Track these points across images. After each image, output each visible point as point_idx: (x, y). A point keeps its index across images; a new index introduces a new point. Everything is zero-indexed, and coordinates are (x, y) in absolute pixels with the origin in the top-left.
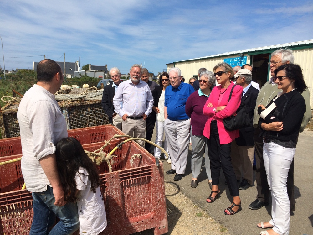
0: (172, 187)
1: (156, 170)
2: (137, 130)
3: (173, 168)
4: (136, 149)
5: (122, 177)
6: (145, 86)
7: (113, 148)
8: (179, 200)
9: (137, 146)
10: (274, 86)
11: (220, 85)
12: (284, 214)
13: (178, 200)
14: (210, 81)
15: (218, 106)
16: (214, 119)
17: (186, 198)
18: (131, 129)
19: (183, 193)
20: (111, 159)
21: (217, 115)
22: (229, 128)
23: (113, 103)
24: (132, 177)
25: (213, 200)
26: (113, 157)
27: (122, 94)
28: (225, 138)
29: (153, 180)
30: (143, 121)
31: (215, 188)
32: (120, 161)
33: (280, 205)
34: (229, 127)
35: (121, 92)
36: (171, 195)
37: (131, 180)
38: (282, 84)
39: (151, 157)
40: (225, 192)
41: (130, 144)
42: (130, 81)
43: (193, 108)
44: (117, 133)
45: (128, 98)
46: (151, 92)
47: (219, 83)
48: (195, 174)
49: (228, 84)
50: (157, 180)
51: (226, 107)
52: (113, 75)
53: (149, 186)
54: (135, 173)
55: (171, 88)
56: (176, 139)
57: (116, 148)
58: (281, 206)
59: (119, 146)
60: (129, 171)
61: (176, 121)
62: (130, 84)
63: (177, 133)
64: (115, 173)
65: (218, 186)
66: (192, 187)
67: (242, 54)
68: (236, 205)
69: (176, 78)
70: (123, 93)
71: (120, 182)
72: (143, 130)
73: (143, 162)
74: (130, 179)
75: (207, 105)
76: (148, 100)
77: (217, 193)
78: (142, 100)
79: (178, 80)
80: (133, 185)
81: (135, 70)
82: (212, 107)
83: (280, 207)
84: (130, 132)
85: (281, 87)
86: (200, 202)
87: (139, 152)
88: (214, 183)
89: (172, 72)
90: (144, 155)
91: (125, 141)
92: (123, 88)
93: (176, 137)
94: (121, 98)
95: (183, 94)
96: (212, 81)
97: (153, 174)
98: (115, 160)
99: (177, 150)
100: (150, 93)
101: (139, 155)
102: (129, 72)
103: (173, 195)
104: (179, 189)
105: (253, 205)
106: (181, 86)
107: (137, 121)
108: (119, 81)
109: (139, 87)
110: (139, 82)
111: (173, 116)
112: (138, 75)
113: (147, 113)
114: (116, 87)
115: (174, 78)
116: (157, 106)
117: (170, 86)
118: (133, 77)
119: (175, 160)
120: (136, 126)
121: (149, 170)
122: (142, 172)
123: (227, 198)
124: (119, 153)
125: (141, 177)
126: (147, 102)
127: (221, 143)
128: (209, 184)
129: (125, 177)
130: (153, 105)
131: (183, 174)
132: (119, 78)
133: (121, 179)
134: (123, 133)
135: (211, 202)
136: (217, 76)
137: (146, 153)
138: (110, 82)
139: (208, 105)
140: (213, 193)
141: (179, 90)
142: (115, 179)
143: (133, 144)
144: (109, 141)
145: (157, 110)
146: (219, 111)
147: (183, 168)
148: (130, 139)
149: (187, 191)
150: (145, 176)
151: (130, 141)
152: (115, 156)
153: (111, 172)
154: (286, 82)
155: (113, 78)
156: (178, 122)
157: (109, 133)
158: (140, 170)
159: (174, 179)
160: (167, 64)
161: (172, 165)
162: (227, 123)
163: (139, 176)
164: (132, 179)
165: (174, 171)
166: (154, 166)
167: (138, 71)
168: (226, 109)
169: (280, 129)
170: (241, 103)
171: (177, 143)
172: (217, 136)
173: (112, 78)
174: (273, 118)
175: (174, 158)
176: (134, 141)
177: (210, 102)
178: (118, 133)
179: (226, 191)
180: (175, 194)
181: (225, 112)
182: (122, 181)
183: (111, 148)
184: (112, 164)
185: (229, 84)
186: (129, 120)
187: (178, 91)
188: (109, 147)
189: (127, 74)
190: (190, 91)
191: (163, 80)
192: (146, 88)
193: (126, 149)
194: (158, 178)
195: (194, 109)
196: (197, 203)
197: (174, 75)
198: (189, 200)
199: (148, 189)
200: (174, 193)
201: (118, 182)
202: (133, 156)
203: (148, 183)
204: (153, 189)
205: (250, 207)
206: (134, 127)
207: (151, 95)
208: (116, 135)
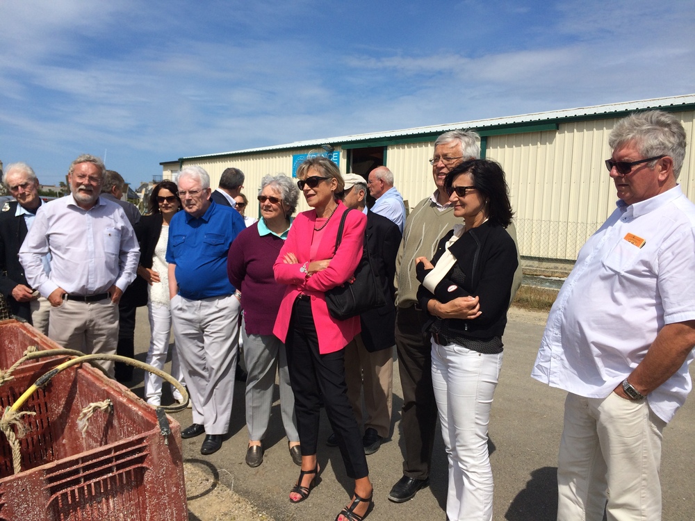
0: (197, 474)
1: (159, 446)
2: (94, 330)
3: (197, 420)
4: (96, 387)
5: (55, 484)
6: (112, 212)
7: (22, 390)
8: (218, 508)
9: (98, 378)
10: (444, 213)
11: (313, 208)
12: (481, 510)
13: (216, 507)
14: (286, 199)
15: (311, 261)
16: (303, 293)
17: (236, 497)
18: (76, 329)
19: (229, 486)
20: (17, 423)
21: (311, 283)
22: (339, 313)
23: (20, 260)
24: (87, 478)
25: (305, 494)
26: (23, 417)
27: (48, 236)
28: (330, 338)
29: (152, 476)
30: (110, 305)
31: (308, 462)
32: (45, 425)
33: (474, 488)
34: (341, 312)
35: (44, 229)
36: (197, 497)
37: (83, 487)
38: (463, 205)
39: (143, 408)
40: (329, 466)
41: (77, 373)
42: (69, 200)
43: (246, 267)
44: (33, 343)
45: (65, 247)
46: (131, 229)
47: (310, 206)
48: (255, 431)
49: (332, 206)
50: (163, 475)
51: (330, 263)
52: (13, 185)
53: (142, 494)
54: (96, 466)
55: (183, 218)
56: (203, 348)
57: (33, 388)
58: (475, 490)
59: (43, 383)
60: (76, 462)
61: (199, 302)
62: (71, 206)
63: (203, 332)
64: (30, 475)
65: (315, 456)
66: (251, 466)
67: (329, 146)
68: (362, 500)
69: (196, 192)
70: (49, 232)
71: (47, 499)
72: (112, 329)
73: (120, 423)
74: (82, 484)
75: (284, 258)
76: (125, 249)
77: (313, 475)
78: (106, 251)
79: (201, 197)
80: (92, 498)
81: (83, 170)
82: (296, 264)
83: (474, 492)
84: (72, 337)
85: (461, 211)
86: (273, 504)
87: (105, 395)
88: (304, 449)
89: (187, 177)
90: (122, 404)
91: (60, 367)
92: (49, 219)
93: (203, 341)
94: (45, 246)
95: (215, 231)
96: (290, 200)
97: (151, 460)
98: (30, 424)
99: (205, 374)
100: (128, 230)
101: (104, 405)
102: (64, 181)
103: (203, 495)
104: (216, 475)
105: (397, 492)
106: (210, 211)
107: (92, 306)
108: (33, 200)
109: (96, 216)
110: (96, 202)
111: (192, 289)
112: (94, 184)
113: (121, 283)
114: (29, 216)
115: (191, 192)
116: (150, 264)
117: (182, 214)
118: (77, 189)
119: (202, 400)
120: (91, 321)
121: (140, 450)
122: (118, 458)
123: (336, 481)
124: (42, 400)
125: (115, 473)
126: (122, 255)
127: (322, 352)
128: (292, 451)
129: (64, 481)
130: (137, 263)
131: (225, 433)
132: (34, 192)
133: (53, 490)
134: (53, 342)
135: (301, 500)
136: (306, 187)
137: (125, 396)
138: (11, 204)
139: (286, 257)
140: (306, 476)
141: (207, 222)
142: (33, 493)
143: (84, 373)
144: (11, 370)
145: (149, 275)
146: (315, 272)
147: (225, 417)
148: (77, 359)
149: (238, 480)
150: (127, 469)
151: (76, 366)
152: (29, 413)
153: (18, 472)
154: (472, 200)
155: (16, 193)
156: (205, 303)
157: (11, 342)
158: (113, 454)
159: (202, 449)
160: (161, 164)
161: (194, 413)
162: (334, 300)
163: (110, 470)
164: (88, 483)
165: (201, 429)
166: (154, 435)
167: (92, 174)
168: (332, 266)
169: (475, 314)
170: (364, 252)
171: (207, 356)
172: (312, 334)
173: (12, 191)
174: (452, 288)
175: (198, 394)
176: (87, 365)
177: (291, 251)
178: (38, 344)
179: (332, 464)
180: (207, 492)
181: (330, 275)
182: (54, 496)
183: (17, 390)
184: (21, 435)
185: (335, 208)
186: (69, 305)
187: (203, 226)
188: (11, 389)
189: (58, 185)
190: (233, 224)
191: (162, 199)
192: (117, 219)
193: (65, 388)
194: (167, 467)
195: (247, 270)
196: (267, 508)
197: (191, 185)
198: (244, 503)
199: (137, 505)
200: (203, 491)
201: (42, 500)
202: (88, 410)
203: (137, 486)
204: (151, 502)
205: (392, 498)
206: (86, 323)
207: (132, 238)
208: (31, 351)
